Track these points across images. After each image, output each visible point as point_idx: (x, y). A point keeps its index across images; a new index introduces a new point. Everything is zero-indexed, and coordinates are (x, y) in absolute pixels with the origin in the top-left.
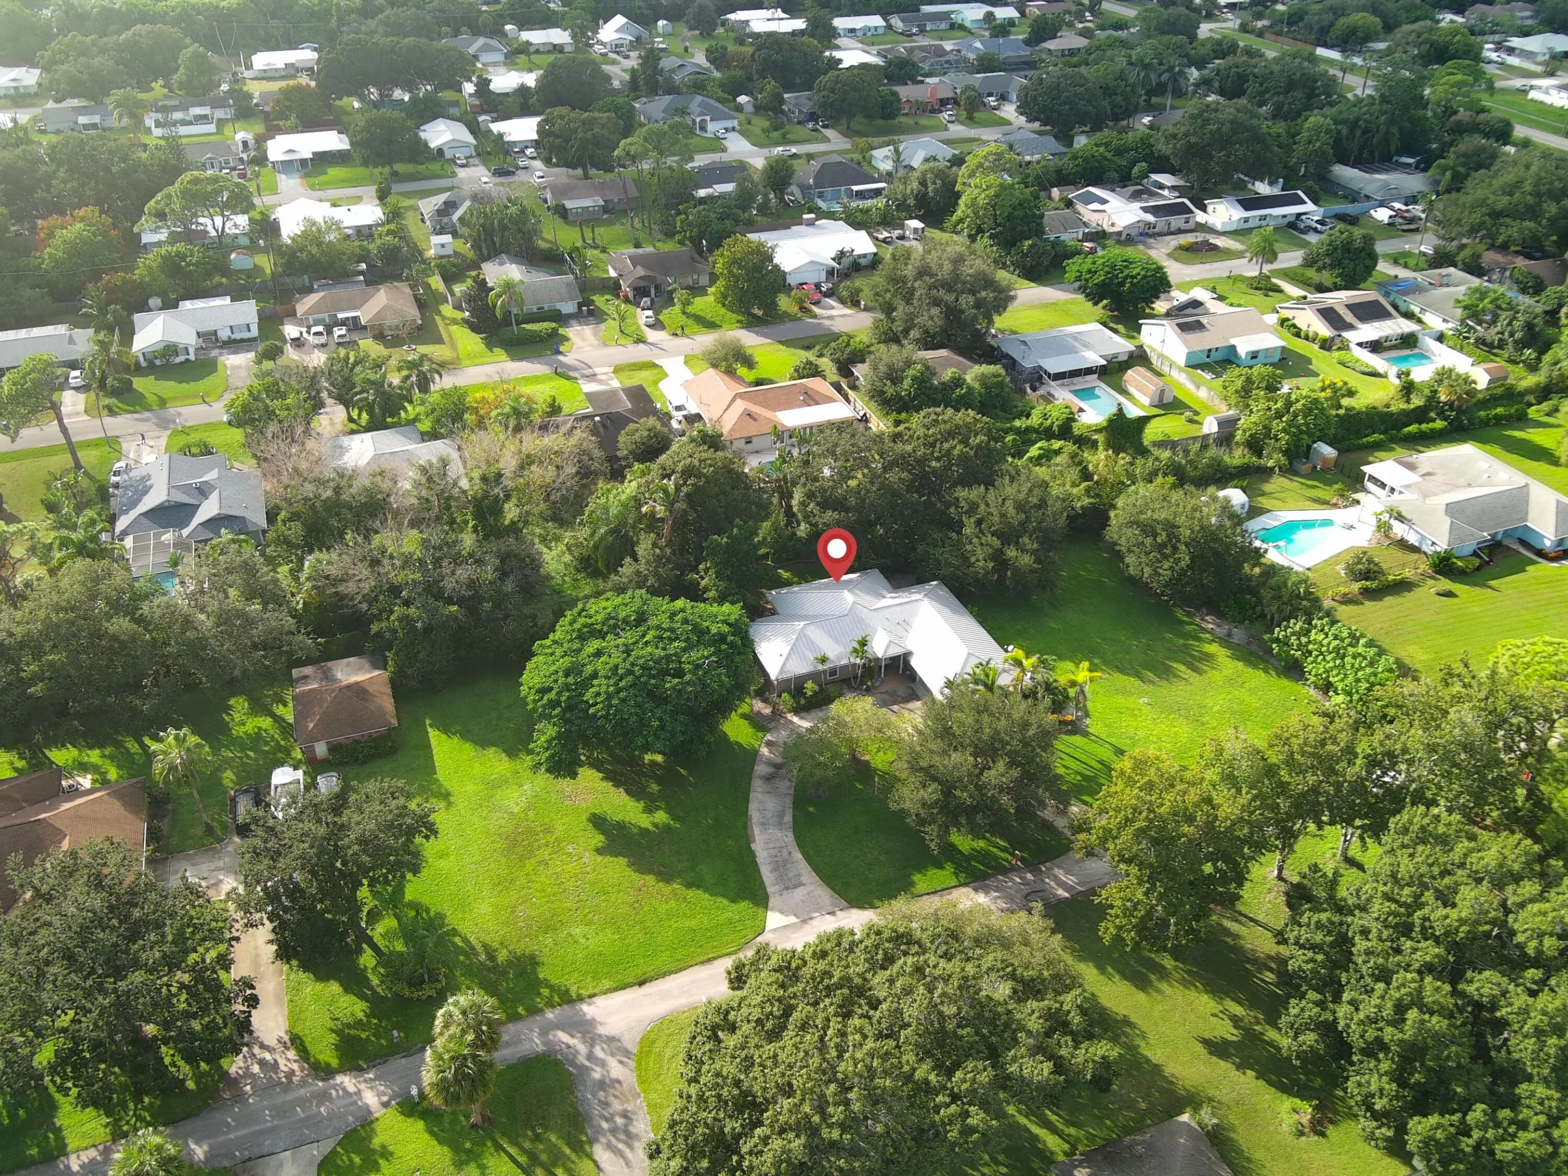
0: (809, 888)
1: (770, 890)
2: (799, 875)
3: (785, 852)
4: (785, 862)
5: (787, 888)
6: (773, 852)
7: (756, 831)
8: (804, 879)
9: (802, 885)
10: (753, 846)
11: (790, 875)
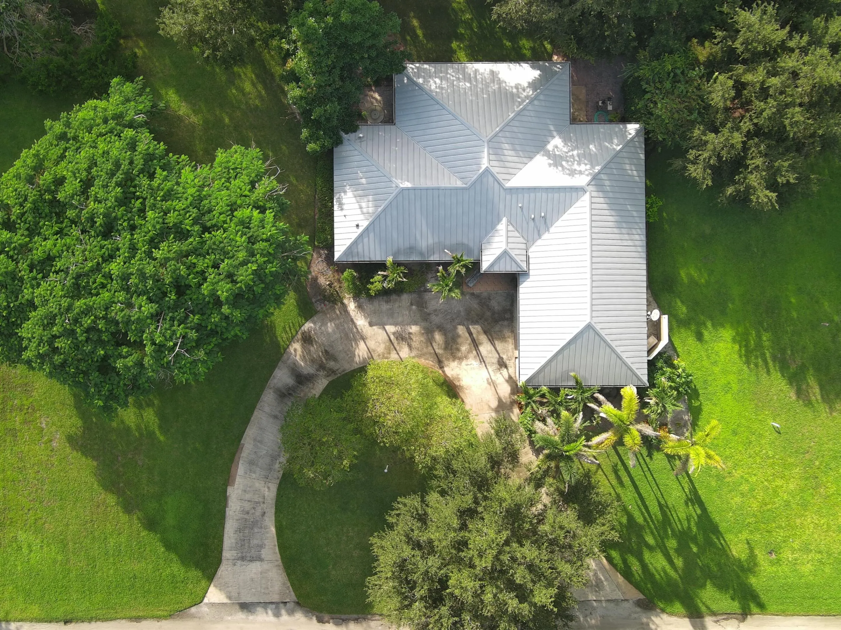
0: (266, 566)
1: (227, 554)
2: (261, 546)
3: (258, 512)
4: (255, 524)
5: (243, 559)
6: (247, 506)
7: (241, 469)
8: (265, 553)
9: (260, 559)
10: (230, 490)
11: (255, 542)
